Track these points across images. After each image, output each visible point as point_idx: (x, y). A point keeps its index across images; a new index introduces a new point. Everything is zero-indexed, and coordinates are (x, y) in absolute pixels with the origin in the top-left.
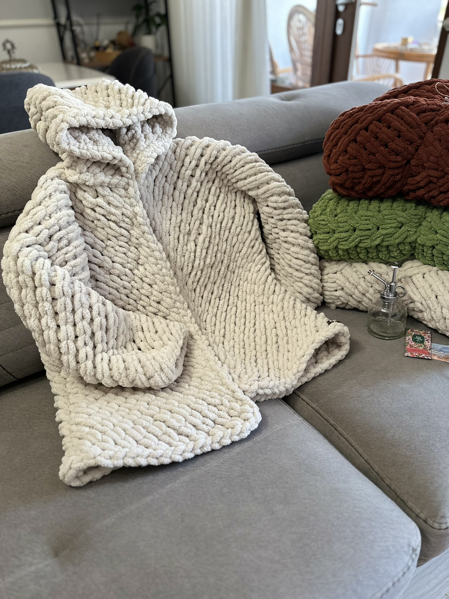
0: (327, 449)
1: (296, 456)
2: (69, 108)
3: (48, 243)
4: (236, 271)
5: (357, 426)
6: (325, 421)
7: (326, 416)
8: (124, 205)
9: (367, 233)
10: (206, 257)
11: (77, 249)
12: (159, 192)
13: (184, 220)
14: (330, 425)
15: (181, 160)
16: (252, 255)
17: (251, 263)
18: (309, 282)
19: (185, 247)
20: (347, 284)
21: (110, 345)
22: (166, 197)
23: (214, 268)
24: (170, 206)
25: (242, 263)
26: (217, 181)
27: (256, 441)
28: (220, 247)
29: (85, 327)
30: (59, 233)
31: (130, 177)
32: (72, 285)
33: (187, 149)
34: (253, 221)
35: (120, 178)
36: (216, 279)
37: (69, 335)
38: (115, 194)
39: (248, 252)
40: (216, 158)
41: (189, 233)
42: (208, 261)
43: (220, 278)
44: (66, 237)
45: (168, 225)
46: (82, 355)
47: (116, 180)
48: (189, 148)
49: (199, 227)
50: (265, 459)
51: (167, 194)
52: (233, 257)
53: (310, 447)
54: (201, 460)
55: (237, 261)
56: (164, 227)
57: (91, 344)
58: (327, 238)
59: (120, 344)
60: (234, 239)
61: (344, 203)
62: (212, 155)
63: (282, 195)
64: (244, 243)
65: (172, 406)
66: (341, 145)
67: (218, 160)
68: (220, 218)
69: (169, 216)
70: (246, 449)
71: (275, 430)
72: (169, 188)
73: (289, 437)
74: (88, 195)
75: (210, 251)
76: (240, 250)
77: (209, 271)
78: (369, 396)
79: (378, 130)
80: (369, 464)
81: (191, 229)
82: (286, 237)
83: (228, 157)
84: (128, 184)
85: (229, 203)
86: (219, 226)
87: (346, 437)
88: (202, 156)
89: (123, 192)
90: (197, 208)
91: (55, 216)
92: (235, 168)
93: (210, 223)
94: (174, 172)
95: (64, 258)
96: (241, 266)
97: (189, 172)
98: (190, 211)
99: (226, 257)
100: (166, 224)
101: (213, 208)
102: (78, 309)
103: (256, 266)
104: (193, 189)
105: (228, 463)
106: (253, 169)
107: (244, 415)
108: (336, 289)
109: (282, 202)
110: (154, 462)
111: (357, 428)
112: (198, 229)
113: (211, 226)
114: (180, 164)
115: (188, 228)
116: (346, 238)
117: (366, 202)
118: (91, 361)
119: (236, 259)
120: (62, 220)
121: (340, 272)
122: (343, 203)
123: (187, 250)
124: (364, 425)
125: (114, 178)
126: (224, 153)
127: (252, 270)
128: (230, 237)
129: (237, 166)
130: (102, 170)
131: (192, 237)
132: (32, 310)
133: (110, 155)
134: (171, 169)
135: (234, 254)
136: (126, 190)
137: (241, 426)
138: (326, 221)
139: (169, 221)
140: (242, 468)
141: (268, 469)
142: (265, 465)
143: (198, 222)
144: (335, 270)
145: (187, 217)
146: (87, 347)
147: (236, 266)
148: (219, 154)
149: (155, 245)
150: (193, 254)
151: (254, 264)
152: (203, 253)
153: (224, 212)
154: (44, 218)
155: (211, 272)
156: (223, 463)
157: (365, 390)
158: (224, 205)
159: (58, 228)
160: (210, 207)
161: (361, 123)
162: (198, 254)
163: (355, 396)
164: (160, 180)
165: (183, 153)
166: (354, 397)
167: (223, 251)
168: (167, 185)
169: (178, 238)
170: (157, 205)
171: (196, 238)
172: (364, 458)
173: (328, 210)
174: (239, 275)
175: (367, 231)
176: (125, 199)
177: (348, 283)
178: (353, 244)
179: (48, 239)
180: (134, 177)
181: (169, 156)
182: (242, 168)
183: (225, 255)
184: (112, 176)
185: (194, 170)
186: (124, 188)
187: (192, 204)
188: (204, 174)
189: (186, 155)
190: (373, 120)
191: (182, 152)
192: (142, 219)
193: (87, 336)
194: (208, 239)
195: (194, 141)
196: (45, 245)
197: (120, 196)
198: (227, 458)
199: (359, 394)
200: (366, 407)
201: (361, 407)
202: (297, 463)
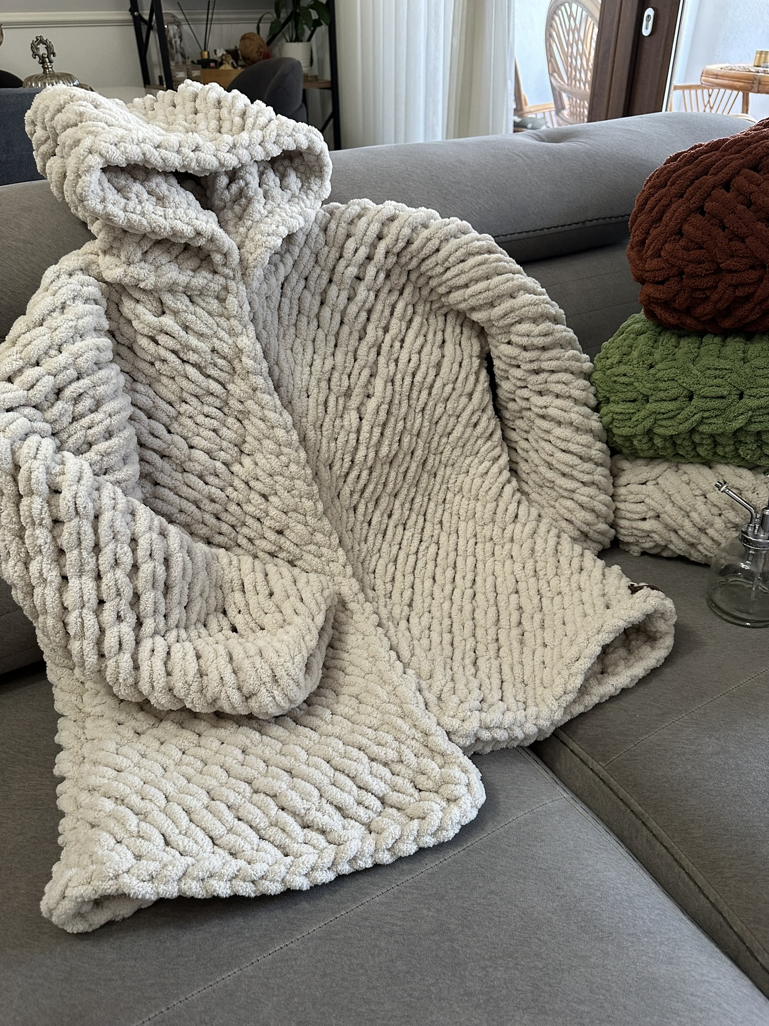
0: (628, 874)
1: (558, 888)
2: (106, 127)
3: (53, 405)
4: (440, 473)
5: (692, 821)
6: (621, 803)
7: (622, 792)
8: (215, 332)
9: (716, 403)
10: (379, 443)
11: (114, 418)
12: (291, 308)
13: (339, 368)
14: (631, 814)
15: (337, 245)
16: (472, 440)
17: (471, 458)
18: (588, 499)
19: (338, 421)
20: (669, 507)
21: (173, 620)
22: (304, 320)
23: (395, 465)
24: (311, 337)
25: (453, 457)
26: (408, 291)
27: (471, 848)
28: (409, 424)
29: (119, 581)
30: (75, 385)
31: (231, 274)
32: (96, 493)
33: (351, 223)
34: (477, 374)
35: (210, 276)
36: (398, 486)
37: (85, 598)
38: (198, 309)
39: (466, 435)
40: (409, 243)
41: (348, 394)
42: (384, 450)
43: (406, 486)
44: (91, 393)
45: (306, 377)
46: (110, 641)
47: (201, 279)
48: (355, 221)
49: (369, 382)
50: (492, 892)
51: (306, 314)
52: (434, 445)
53: (589, 868)
54: (350, 888)
55: (442, 453)
56: (297, 379)
57: (131, 619)
58: (631, 411)
59: (194, 617)
60: (438, 407)
61: (669, 340)
62: (401, 237)
63: (540, 320)
64: (458, 417)
65: (293, 759)
66: (670, 219)
67: (414, 247)
68: (412, 364)
69: (308, 357)
70: (449, 865)
71: (513, 824)
72: (311, 302)
73: (543, 841)
74: (144, 310)
75: (388, 432)
76: (448, 430)
77: (385, 471)
78: (718, 753)
79: (753, 187)
80: (720, 913)
81: (352, 386)
82: (546, 407)
83: (433, 242)
84: (226, 289)
85: (430, 336)
86: (408, 380)
87: (668, 846)
88: (380, 237)
89: (214, 305)
90: (365, 343)
91: (70, 349)
92: (447, 264)
93: (391, 373)
94: (323, 270)
95: (86, 437)
96: (450, 462)
97: (353, 271)
98: (351, 348)
99: (421, 444)
100: (302, 373)
101: (397, 344)
102: (107, 545)
103: (481, 463)
104: (360, 304)
105: (409, 896)
106: (484, 267)
107: (447, 790)
108: (643, 516)
109: (539, 335)
110: (247, 890)
111: (692, 826)
112: (366, 386)
113: (393, 381)
114: (334, 254)
115: (345, 383)
116: (673, 413)
117: (717, 340)
118: (129, 655)
119: (441, 449)
120: (85, 357)
121: (654, 482)
122: (667, 341)
123: (342, 427)
124: (708, 821)
125: (198, 275)
126: (425, 233)
127: (472, 471)
128: (431, 404)
129: (450, 260)
130: (173, 258)
131: (354, 402)
132: (11, 542)
133: (190, 228)
134: (316, 262)
135: (436, 438)
136: (222, 301)
137: (440, 814)
138: (630, 377)
139: (308, 368)
140: (438, 911)
141: (497, 919)
142: (490, 908)
143: (366, 372)
144: (643, 477)
145: (345, 362)
146: (123, 625)
147: (440, 462)
148: (414, 235)
149: (277, 415)
150: (353, 436)
151: (476, 460)
152: (374, 434)
153: (420, 353)
154: (46, 353)
155: (389, 473)
156: (399, 898)
157: (708, 739)
158: (421, 339)
159: (75, 375)
160: (393, 341)
161: (715, 175)
162: (364, 435)
163: (687, 751)
164: (293, 284)
165: (342, 231)
166: (684, 754)
167: (415, 432)
168: (307, 294)
169: (326, 402)
170: (285, 335)
171: (362, 404)
172: (708, 898)
173: (635, 354)
174: (445, 481)
175: (718, 401)
176: (218, 319)
177: (671, 505)
178: (687, 426)
179: (52, 397)
180: (239, 275)
181: (314, 236)
182: (462, 264)
183: (419, 440)
184: (194, 271)
185: (363, 266)
186: (217, 298)
187: (356, 335)
188: (382, 275)
189: (349, 236)
190: (744, 166)
191: (340, 229)
192: (252, 362)
193: (123, 601)
194: (385, 407)
195: (365, 209)
196: (45, 407)
197: (210, 313)
198: (406, 884)
199: (694, 747)
200: (711, 777)
201: (700, 777)
202: (562, 906)
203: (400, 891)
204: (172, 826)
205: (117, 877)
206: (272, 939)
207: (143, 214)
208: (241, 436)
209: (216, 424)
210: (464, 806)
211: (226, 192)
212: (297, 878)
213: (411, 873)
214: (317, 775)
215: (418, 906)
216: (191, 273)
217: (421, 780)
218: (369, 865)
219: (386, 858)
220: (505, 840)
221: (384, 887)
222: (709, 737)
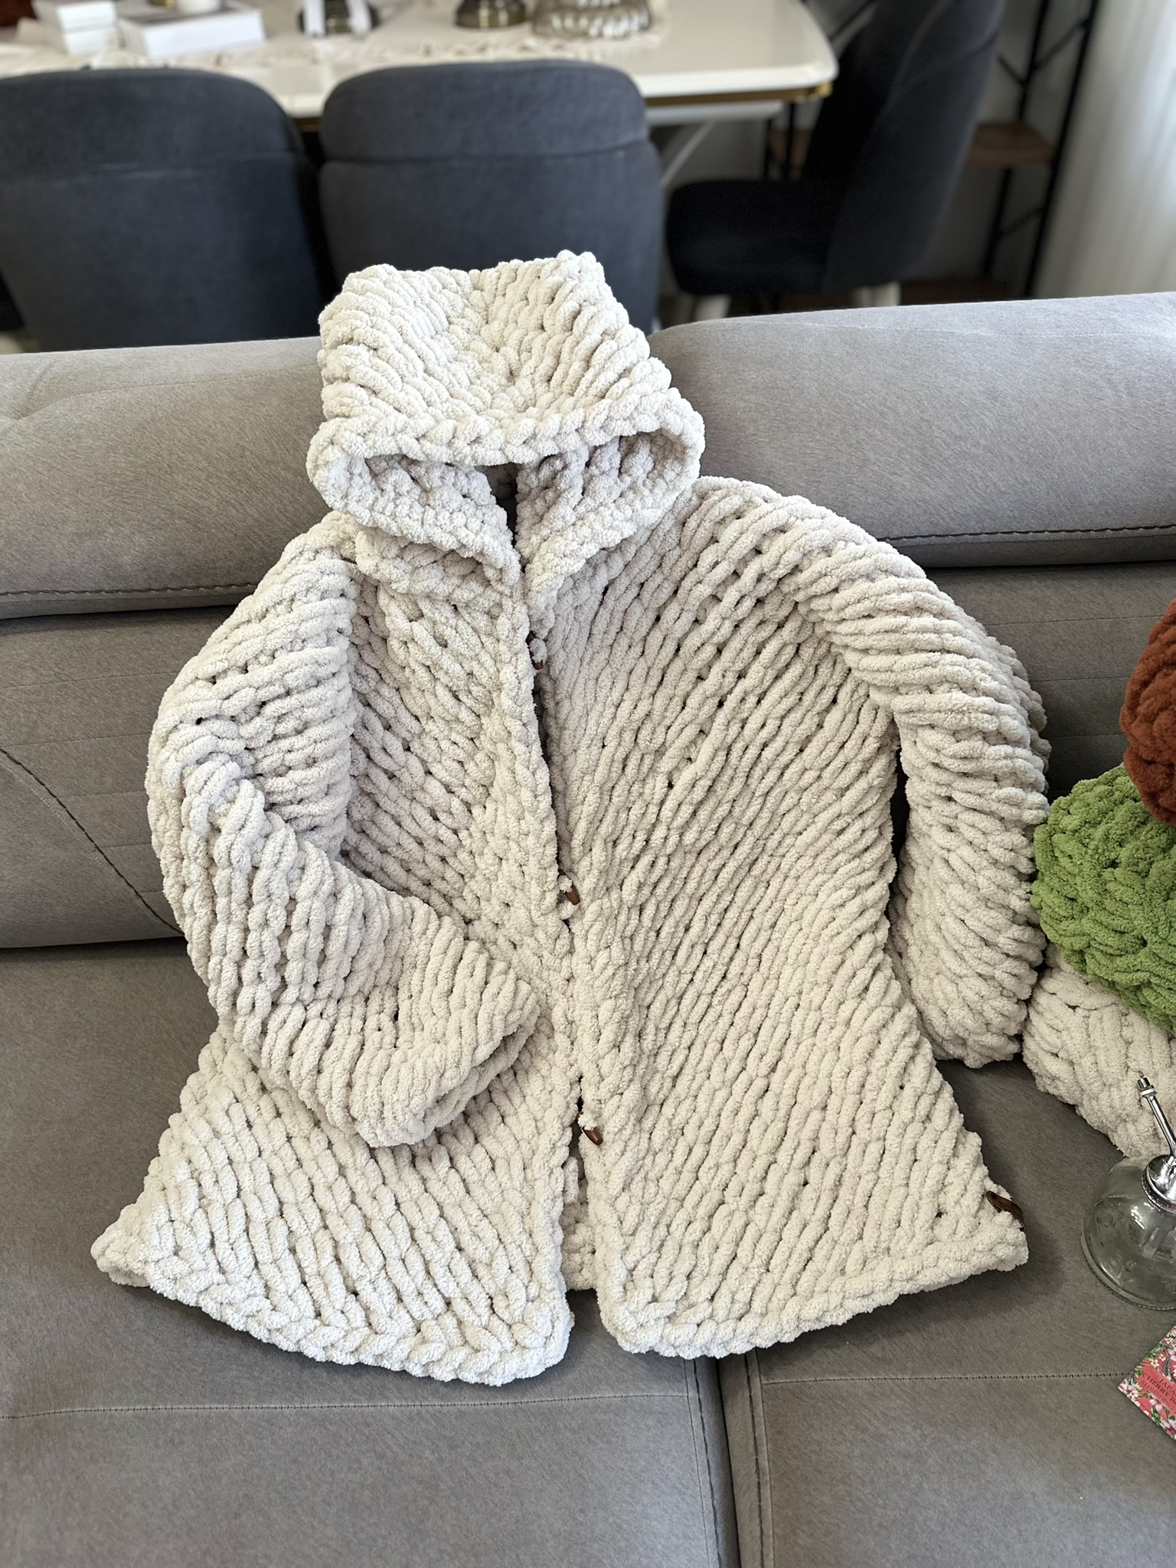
0: (686, 1537)
1: (582, 1511)
3: (252, 718)
4: (775, 884)
5: (809, 1522)
7: (761, 1430)
8: (477, 655)
10: (687, 824)
11: (319, 745)
12: (610, 623)
13: (656, 717)
14: (754, 1463)
15: (693, 551)
16: (829, 853)
17: (825, 877)
18: (976, 998)
19: (636, 787)
21: (323, 991)
22: (624, 642)
23: (703, 858)
24: (628, 668)
25: (798, 866)
26: (790, 626)
28: (737, 810)
29: (264, 945)
30: (278, 703)
31: (507, 592)
32: (260, 843)
33: (722, 522)
34: (869, 763)
35: (480, 590)
36: (704, 887)
37: (228, 949)
38: (461, 625)
39: (820, 844)
40: (796, 569)
41: (660, 752)
42: (690, 837)
43: (716, 890)
44: (297, 714)
45: (605, 720)
46: (243, 1001)
47: (467, 592)
48: (727, 520)
49: (694, 742)
50: (508, 1472)
51: (629, 634)
52: (772, 843)
53: (638, 1508)
54: (366, 1382)
55: (784, 856)
56: (592, 723)
57: (273, 982)
59: (354, 990)
60: (788, 796)
62: (782, 562)
64: (815, 816)
67: (801, 578)
68: (764, 734)
69: (616, 695)
71: (590, 1403)
72: (639, 619)
73: (609, 1442)
74: (397, 610)
75: (703, 814)
76: (798, 829)
77: (689, 863)
78: (907, 1456)
81: (667, 744)
82: (949, 851)
83: (828, 579)
84: (500, 605)
85: (808, 698)
86: (753, 752)
87: (765, 1530)
88: (758, 552)
89: (482, 621)
90: (701, 691)
91: (283, 659)
92: (842, 615)
93: (729, 740)
94: (666, 579)
95: (283, 760)
96: (793, 873)
97: (705, 590)
98: (680, 692)
99: (750, 840)
100: (601, 715)
101: (752, 700)
102: (258, 903)
103: (837, 889)
104: (705, 636)
105: (424, 1425)
106: (893, 636)
107: (520, 1332)
108: (1055, 1050)
109: (954, 757)
111: (805, 1528)
112: (688, 747)
113: (729, 750)
114: (685, 562)
115: (659, 740)
116: (1110, 951)
118: (260, 1020)
119: (782, 851)
120: (295, 673)
121: (1086, 1013)
122: (1155, 835)
123: (641, 794)
124: (826, 1535)
125: (464, 586)
126: (820, 564)
127: (822, 897)
128: (777, 790)
129: (847, 610)
130: (438, 558)
131: (666, 765)
132: (172, 863)
133: (452, 539)
134: (660, 566)
135: (777, 836)
136: (493, 618)
138: (1076, 865)
139: (613, 710)
140: (441, 1460)
141: (492, 1506)
142: (493, 1490)
143: (691, 731)
144: (1074, 998)
145: (666, 710)
146: (262, 986)
147: (778, 868)
148: (806, 562)
150: (653, 809)
151: (830, 884)
152: (681, 813)
153: (783, 718)
154: (256, 658)
155: (693, 866)
157: (909, 1429)
158: (793, 698)
159: (282, 691)
160: (746, 693)
162: (666, 812)
163: (872, 1429)
164: (618, 592)
165: (703, 534)
166: (865, 1430)
167: (745, 821)
168: (637, 609)
169: (626, 759)
170: (592, 659)
171: (677, 768)
173: (1099, 831)
174: (780, 897)
176: (484, 639)
177: (1092, 1060)
179: (252, 710)
180: (517, 595)
181: (661, 533)
182: (863, 622)
183: (749, 833)
184: (464, 577)
185: (724, 583)
186: (488, 613)
187: (691, 675)
188: (748, 603)
189: (714, 540)
191: (701, 529)
192: (511, 702)
193: (265, 965)
194: (705, 783)
195: (749, 503)
196: (243, 720)
197: (475, 630)
198: (431, 1409)
199: (883, 1430)
200: (872, 1482)
201: (859, 1473)
202: (571, 1533)
203: (419, 1413)
204: (224, 1229)
205: (146, 1262)
206: (273, 1392)
207: (394, 516)
208: (489, 777)
209: (462, 756)
210: (528, 1361)
211: (533, 476)
212: (312, 1348)
213: (442, 1399)
214: (387, 1243)
215: (425, 1441)
216: (457, 581)
217: (500, 1303)
218: (396, 1368)
219: (417, 1371)
220: (568, 1417)
221: (406, 1399)
222: (915, 1428)
